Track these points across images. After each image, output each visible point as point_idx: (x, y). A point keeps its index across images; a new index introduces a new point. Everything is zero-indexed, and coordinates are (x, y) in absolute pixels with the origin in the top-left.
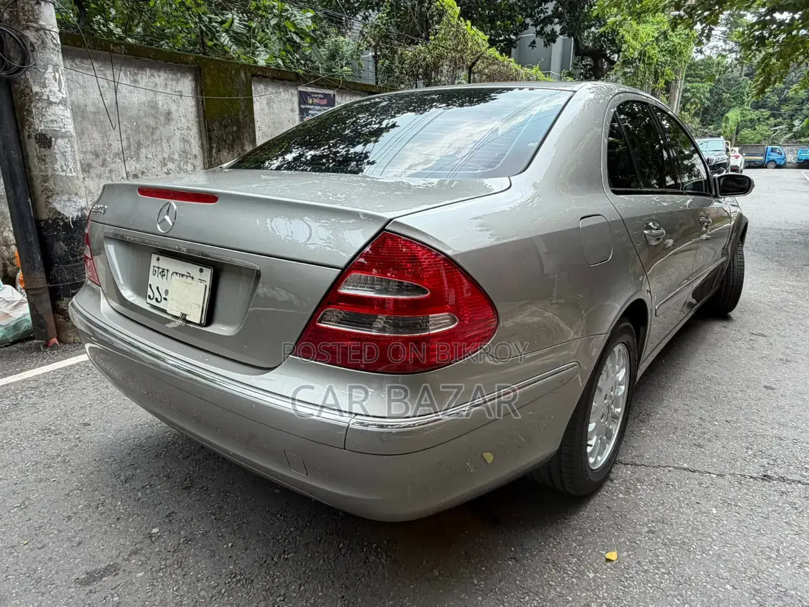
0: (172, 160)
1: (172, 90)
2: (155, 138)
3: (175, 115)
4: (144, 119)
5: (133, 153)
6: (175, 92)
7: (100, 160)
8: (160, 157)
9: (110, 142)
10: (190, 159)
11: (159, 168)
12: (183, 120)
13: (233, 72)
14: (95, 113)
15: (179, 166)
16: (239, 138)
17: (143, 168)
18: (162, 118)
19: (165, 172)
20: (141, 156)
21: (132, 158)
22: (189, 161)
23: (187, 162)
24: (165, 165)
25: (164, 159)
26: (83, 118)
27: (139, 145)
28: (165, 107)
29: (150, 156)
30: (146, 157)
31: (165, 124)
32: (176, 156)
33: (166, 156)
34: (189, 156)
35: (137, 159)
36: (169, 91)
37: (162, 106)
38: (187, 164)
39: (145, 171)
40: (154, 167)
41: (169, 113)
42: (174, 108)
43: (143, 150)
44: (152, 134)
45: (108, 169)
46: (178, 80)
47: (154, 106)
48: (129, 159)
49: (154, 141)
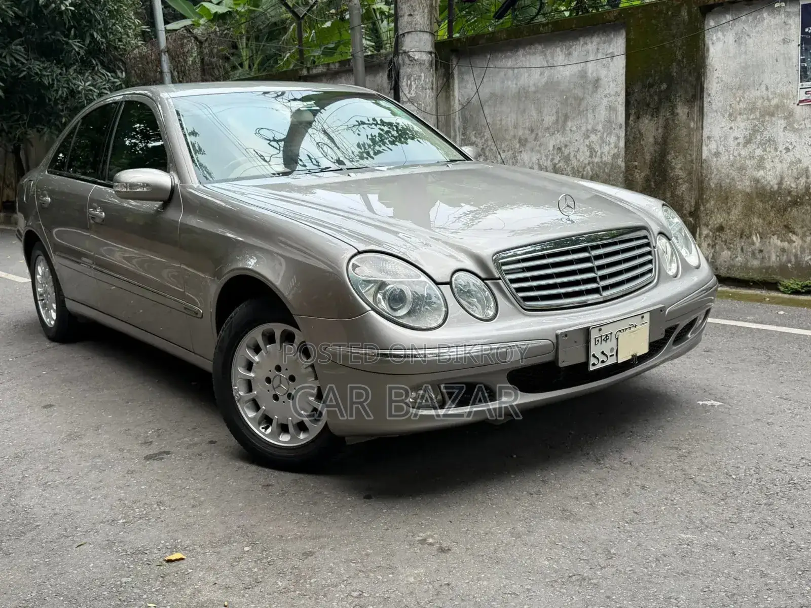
0: (594, 131)
1: (603, 54)
2: (581, 109)
3: (604, 81)
4: (573, 91)
5: (560, 127)
6: (607, 55)
7: (534, 135)
8: (584, 129)
9: (543, 118)
10: (614, 129)
11: (582, 141)
12: (612, 85)
13: (670, 13)
14: (535, 92)
15: (602, 138)
16: (668, 99)
17: (567, 141)
18: (590, 87)
19: (587, 145)
20: (567, 129)
21: (558, 132)
22: (614, 131)
23: (610, 134)
24: (588, 137)
25: (588, 130)
26: (526, 97)
27: (566, 118)
28: (594, 74)
29: (574, 128)
30: (571, 130)
31: (592, 93)
32: (600, 127)
33: (590, 127)
34: (614, 126)
35: (563, 132)
36: (600, 56)
37: (592, 74)
38: (611, 135)
39: (568, 144)
40: (577, 140)
41: (597, 80)
42: (603, 73)
43: (569, 124)
44: (579, 105)
45: (538, 143)
46: (610, 42)
47: (583, 75)
48: (556, 132)
49: (580, 113)
